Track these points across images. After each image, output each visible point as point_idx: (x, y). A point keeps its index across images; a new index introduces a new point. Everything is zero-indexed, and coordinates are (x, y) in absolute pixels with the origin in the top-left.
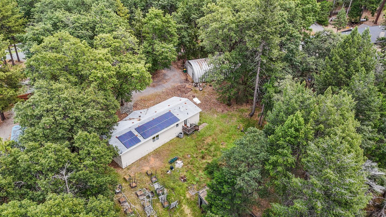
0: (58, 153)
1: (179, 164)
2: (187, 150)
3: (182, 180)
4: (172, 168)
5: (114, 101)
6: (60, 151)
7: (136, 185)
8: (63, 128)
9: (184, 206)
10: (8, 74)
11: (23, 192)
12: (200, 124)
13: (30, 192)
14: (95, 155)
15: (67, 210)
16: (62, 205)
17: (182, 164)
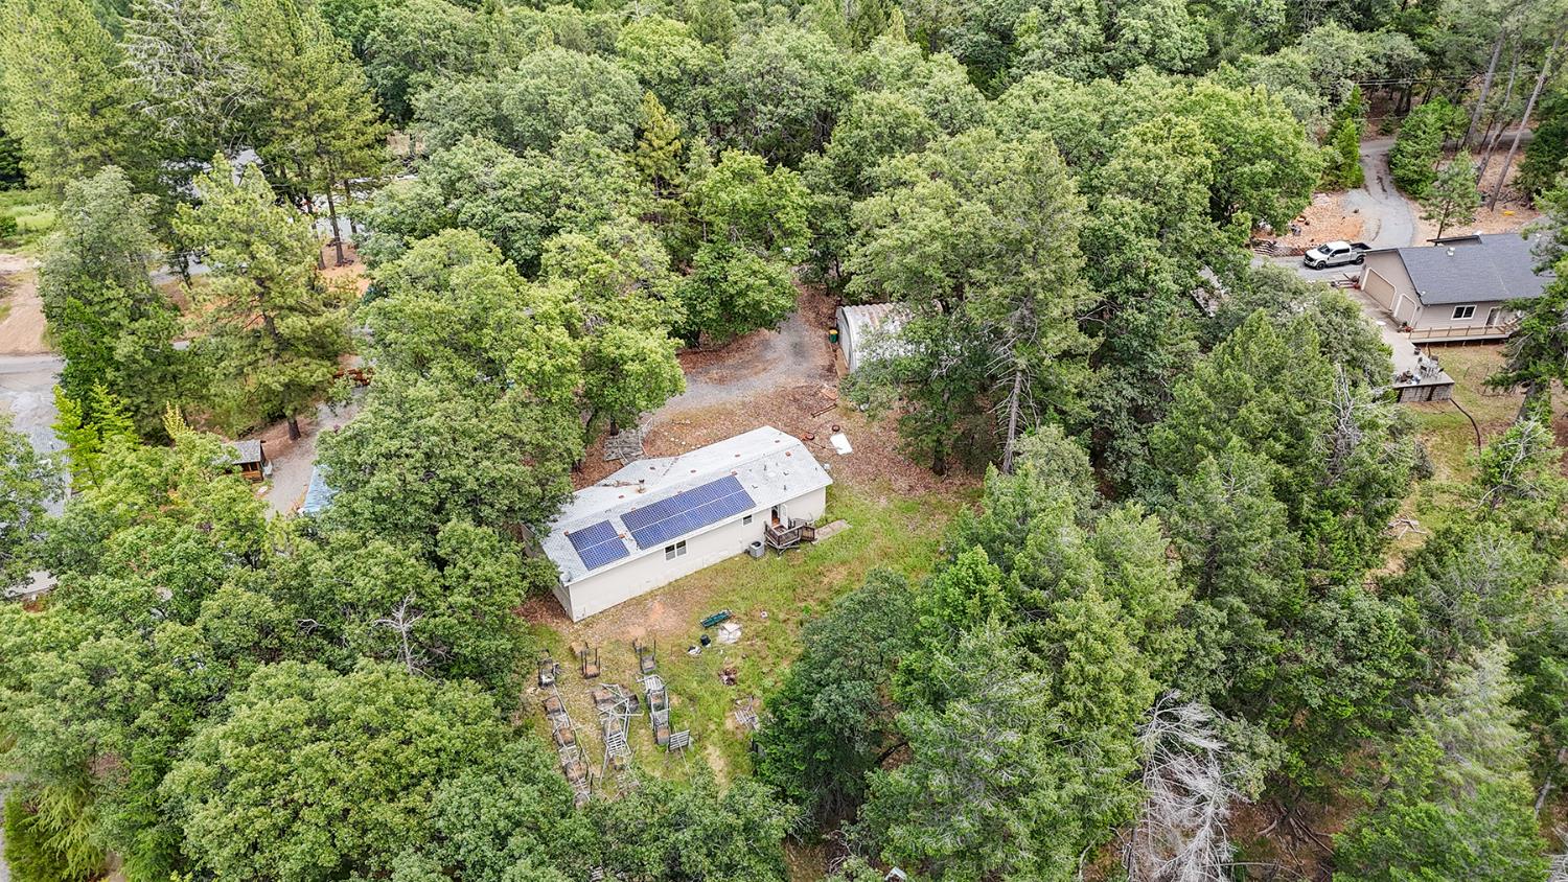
0: (394, 569)
1: (730, 633)
2: (764, 597)
3: (725, 678)
4: (704, 642)
5: (570, 435)
6: (399, 563)
7: (596, 672)
8: (421, 503)
9: (711, 749)
10: (317, 321)
11: (313, 644)
12: (826, 521)
13: (328, 647)
14: (479, 585)
15: (390, 697)
16: (383, 687)
17: (739, 633)
